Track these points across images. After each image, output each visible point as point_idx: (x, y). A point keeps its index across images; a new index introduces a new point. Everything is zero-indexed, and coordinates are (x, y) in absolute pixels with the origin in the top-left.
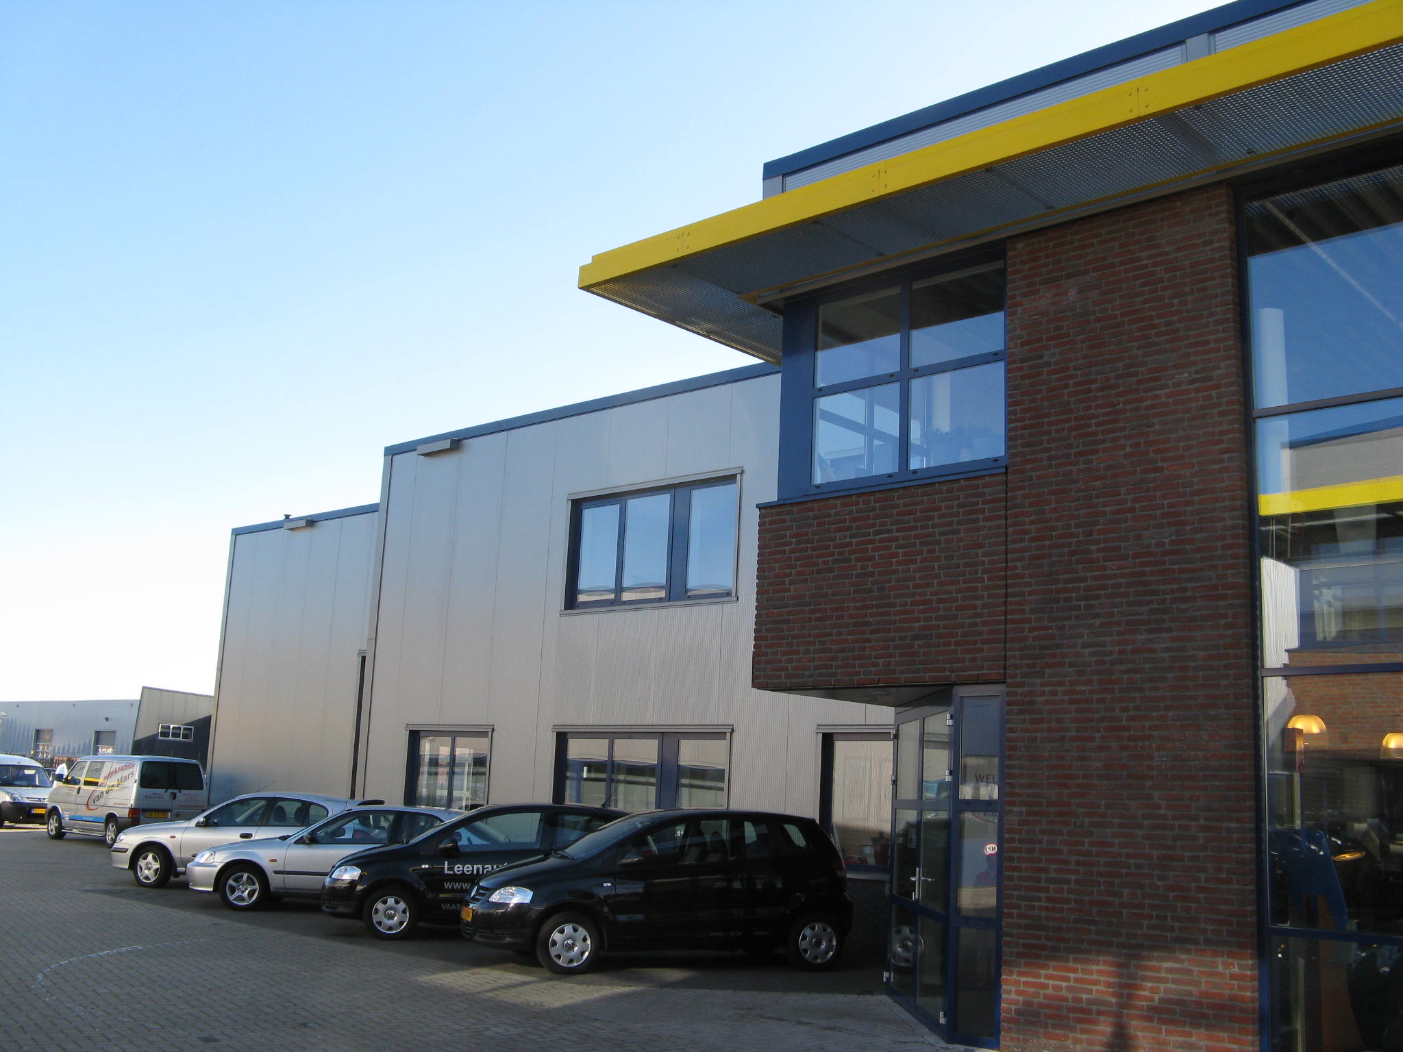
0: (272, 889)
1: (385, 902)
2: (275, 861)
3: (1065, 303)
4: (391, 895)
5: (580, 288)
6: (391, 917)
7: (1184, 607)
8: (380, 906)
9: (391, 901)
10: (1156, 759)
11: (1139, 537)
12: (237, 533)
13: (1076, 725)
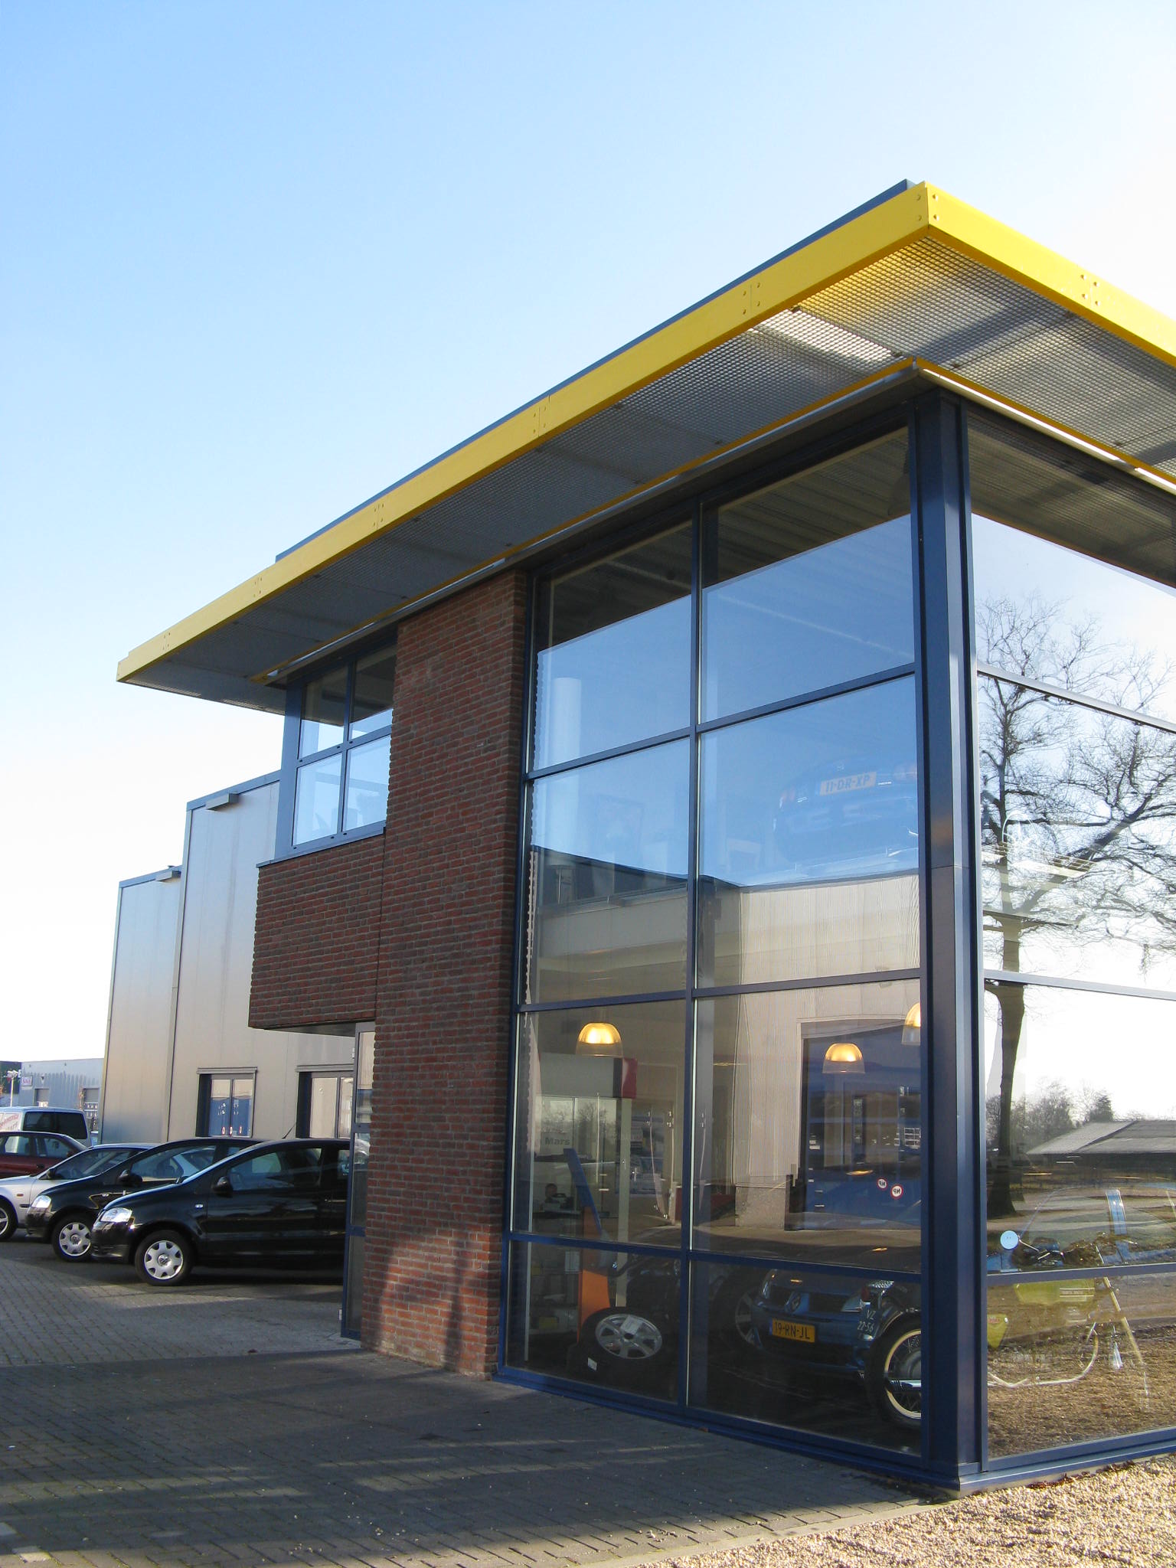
0: (19, 1222)
1: (70, 1228)
2: (22, 1195)
3: (424, 680)
4: (75, 1221)
5: (119, 681)
6: (76, 1242)
7: (468, 951)
8: (66, 1231)
9: (76, 1226)
10: (449, 1086)
11: (450, 890)
12: (124, 886)
13: (409, 1057)
